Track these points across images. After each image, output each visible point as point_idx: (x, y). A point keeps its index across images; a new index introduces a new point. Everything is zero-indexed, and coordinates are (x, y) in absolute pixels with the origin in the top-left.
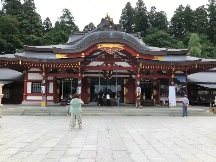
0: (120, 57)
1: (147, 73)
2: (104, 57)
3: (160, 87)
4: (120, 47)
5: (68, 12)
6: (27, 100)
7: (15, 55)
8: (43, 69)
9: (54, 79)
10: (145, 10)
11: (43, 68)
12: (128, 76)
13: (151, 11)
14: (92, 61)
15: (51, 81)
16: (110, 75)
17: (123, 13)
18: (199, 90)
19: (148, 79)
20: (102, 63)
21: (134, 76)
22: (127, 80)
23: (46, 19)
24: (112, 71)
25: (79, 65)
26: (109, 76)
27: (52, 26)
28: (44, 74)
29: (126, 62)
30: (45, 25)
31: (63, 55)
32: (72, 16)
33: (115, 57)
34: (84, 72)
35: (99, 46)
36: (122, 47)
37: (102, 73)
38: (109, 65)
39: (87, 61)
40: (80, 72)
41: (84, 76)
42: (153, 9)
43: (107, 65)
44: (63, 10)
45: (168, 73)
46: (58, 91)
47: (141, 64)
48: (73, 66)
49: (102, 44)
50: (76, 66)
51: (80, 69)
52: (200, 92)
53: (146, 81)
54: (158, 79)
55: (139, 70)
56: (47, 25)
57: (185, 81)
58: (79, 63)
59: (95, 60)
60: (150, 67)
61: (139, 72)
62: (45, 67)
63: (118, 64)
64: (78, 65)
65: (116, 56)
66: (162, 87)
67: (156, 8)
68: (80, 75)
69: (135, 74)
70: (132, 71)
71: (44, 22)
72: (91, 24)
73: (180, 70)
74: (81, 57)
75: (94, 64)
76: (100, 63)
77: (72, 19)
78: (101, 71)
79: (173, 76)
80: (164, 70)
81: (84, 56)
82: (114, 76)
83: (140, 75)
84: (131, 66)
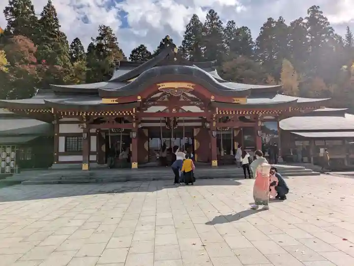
0: (189, 100)
1: (226, 120)
2: (166, 99)
3: (244, 138)
4: (188, 87)
5: (108, 31)
6: (59, 163)
7: (45, 101)
8: (83, 119)
9: (96, 131)
10: (220, 26)
11: (84, 117)
12: (200, 124)
13: (228, 27)
14: (150, 106)
15: (94, 134)
16: (175, 123)
17: (187, 31)
18: (296, 140)
19: (226, 128)
20: (165, 108)
21: (208, 125)
22: (199, 129)
23: (75, 40)
24: (178, 118)
25: (134, 112)
26: (174, 126)
27: (84, 51)
28: (85, 125)
29: (197, 106)
30: (73, 50)
31: (112, 100)
32: (114, 36)
33: (182, 99)
34: (139, 121)
35: (160, 86)
36: (191, 88)
37: (163, 121)
38: (174, 110)
39: (144, 106)
40: (134, 122)
41: (140, 126)
42: (231, 24)
43: (171, 110)
44: (101, 28)
45: (253, 120)
46: (104, 148)
47: (217, 109)
48: (126, 113)
49: (165, 84)
50: (130, 114)
51: (134, 117)
52: (297, 143)
53: (224, 131)
54: (240, 128)
55: (215, 116)
56: (77, 50)
57: (276, 129)
58: (134, 109)
59: (154, 105)
60: (229, 113)
61: (214, 119)
62: (87, 116)
63: (186, 108)
64: (132, 112)
65: (184, 98)
66: (246, 137)
67: (234, 23)
68: (134, 125)
69: (209, 122)
70: (205, 118)
71: (71, 46)
72: (141, 47)
73: (269, 115)
74: (137, 102)
75: (153, 109)
76: (162, 108)
77: (114, 41)
78: (163, 119)
79: (260, 124)
80: (247, 115)
81: (140, 100)
82: (180, 124)
83: (216, 122)
84: (203, 111)
